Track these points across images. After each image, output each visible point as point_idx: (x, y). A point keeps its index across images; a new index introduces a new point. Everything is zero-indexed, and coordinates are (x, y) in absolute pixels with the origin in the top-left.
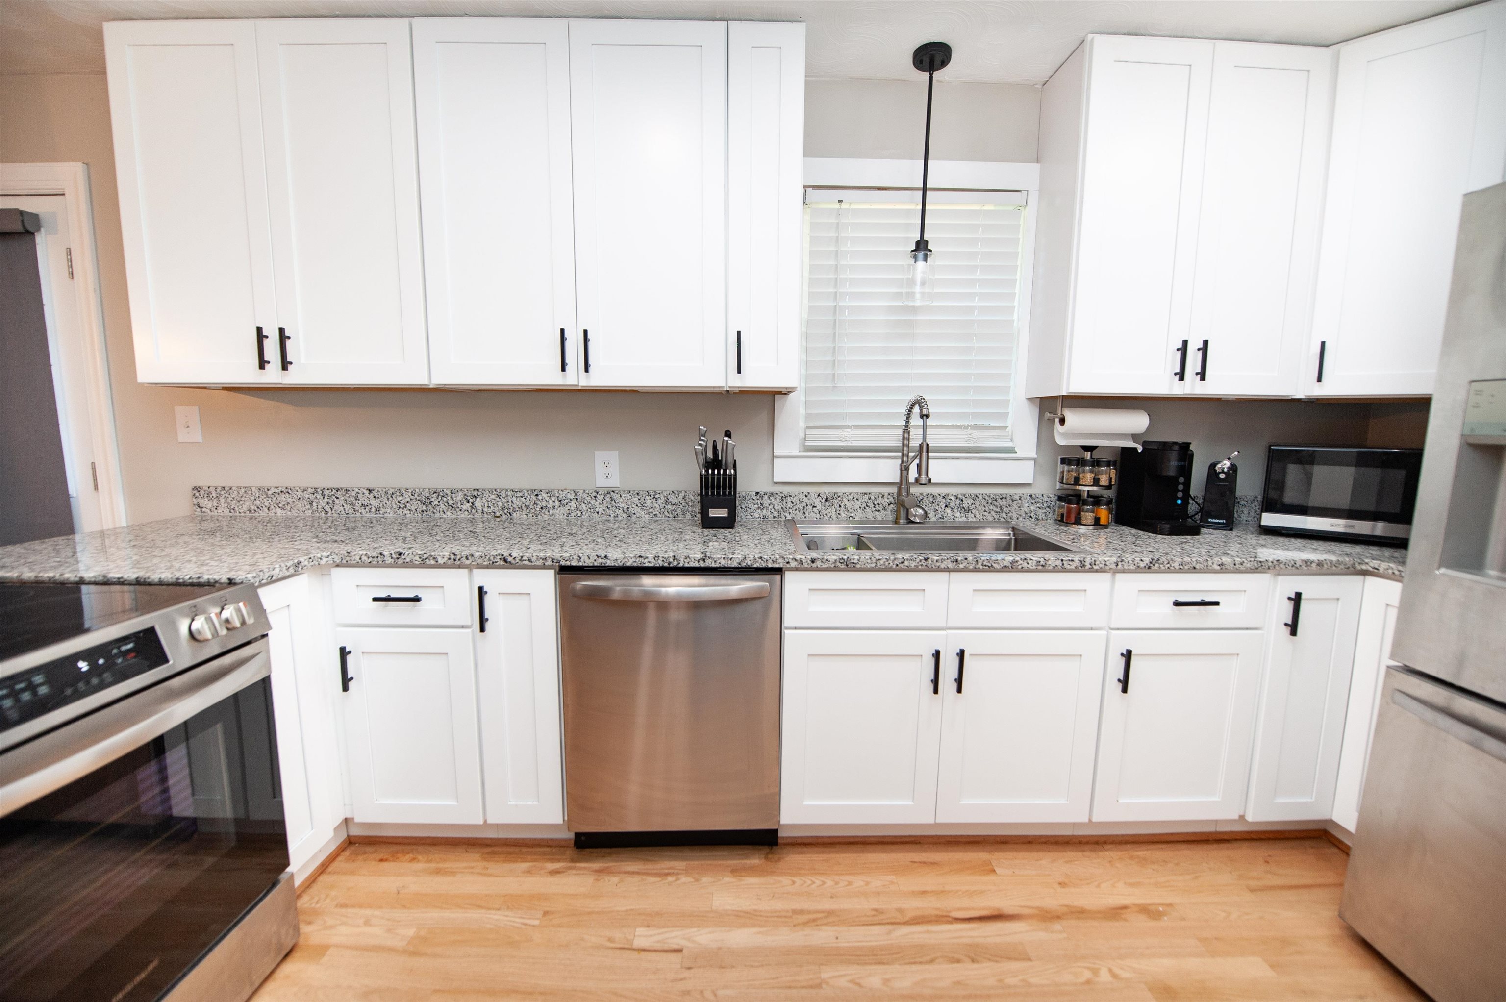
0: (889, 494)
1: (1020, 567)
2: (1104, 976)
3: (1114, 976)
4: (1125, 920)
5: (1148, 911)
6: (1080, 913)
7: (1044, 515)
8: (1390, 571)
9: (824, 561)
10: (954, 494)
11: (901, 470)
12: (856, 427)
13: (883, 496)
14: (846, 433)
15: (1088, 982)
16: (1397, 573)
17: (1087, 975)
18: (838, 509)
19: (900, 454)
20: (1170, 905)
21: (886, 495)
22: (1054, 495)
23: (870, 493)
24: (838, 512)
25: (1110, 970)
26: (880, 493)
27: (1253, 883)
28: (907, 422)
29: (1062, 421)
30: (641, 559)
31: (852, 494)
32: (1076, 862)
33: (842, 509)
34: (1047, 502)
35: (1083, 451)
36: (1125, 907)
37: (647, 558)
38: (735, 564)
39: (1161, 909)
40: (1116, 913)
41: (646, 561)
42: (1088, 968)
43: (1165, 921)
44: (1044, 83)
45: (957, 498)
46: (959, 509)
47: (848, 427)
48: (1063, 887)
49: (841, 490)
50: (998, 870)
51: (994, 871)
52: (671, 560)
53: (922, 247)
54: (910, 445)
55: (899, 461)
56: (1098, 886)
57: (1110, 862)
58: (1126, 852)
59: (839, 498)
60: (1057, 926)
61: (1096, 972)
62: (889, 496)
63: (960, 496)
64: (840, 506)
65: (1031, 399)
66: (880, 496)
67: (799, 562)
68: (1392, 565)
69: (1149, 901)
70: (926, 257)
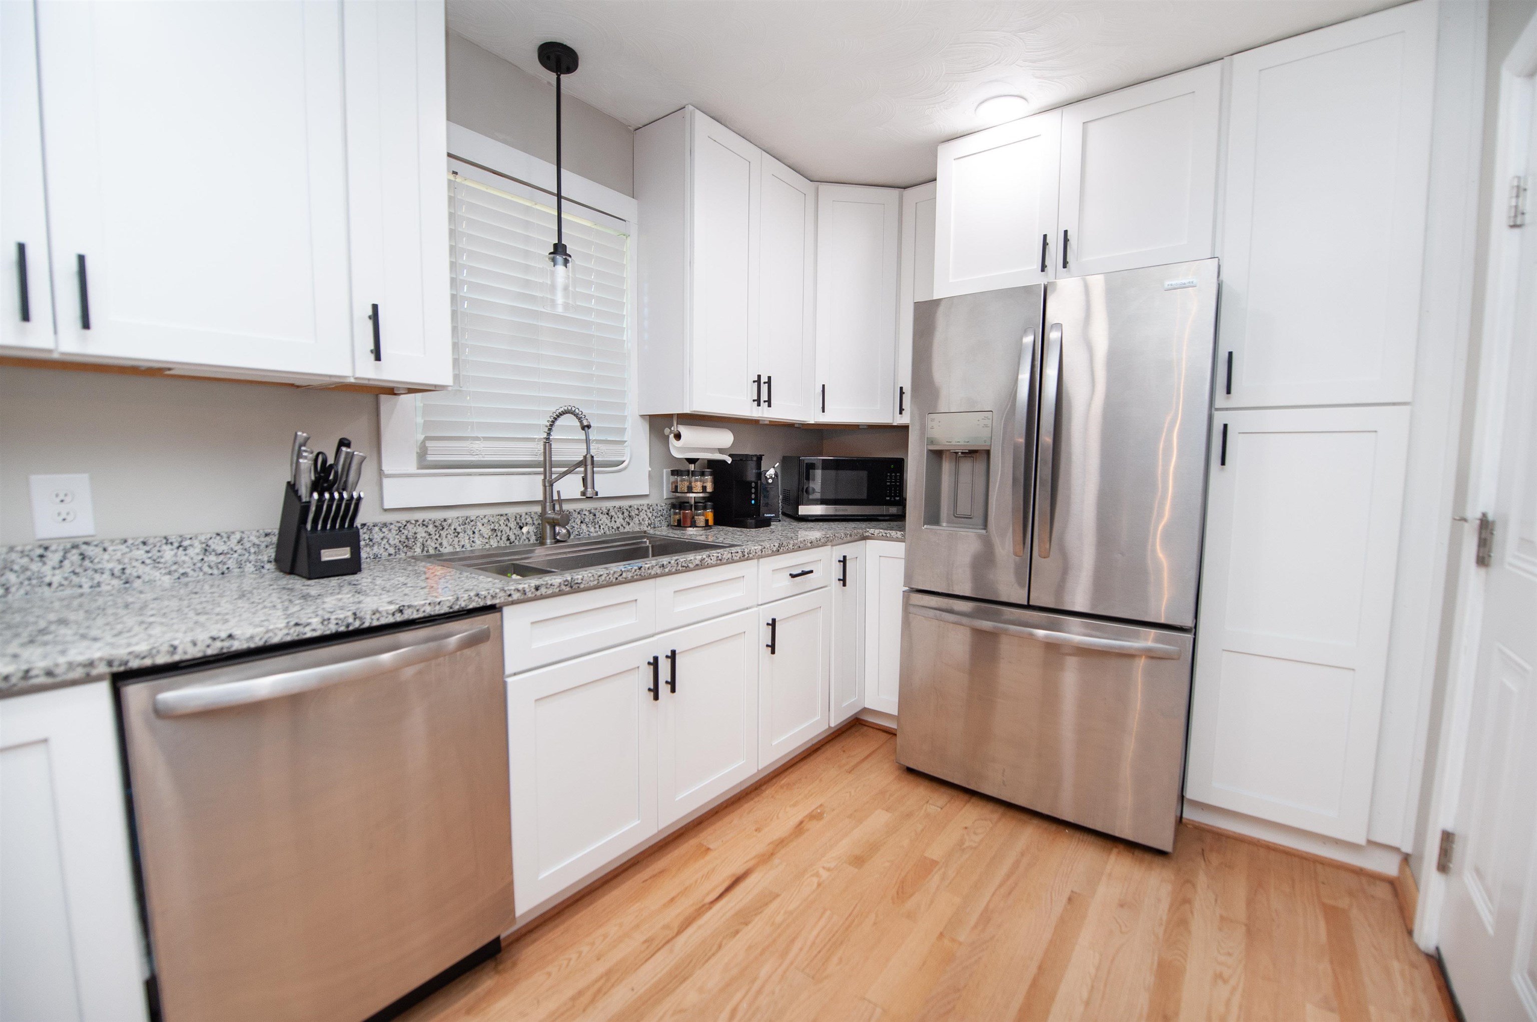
0: (526, 514)
1: (706, 564)
2: (824, 874)
3: (829, 870)
4: (808, 830)
5: (815, 816)
6: (782, 843)
7: (659, 523)
8: (881, 534)
9: (548, 586)
10: (588, 509)
11: (545, 486)
12: (486, 439)
13: (521, 516)
14: (477, 445)
15: (819, 885)
16: (884, 535)
17: (815, 880)
18: (472, 536)
19: (542, 469)
20: (821, 805)
21: (524, 515)
22: (665, 504)
23: (506, 515)
24: (472, 539)
25: (824, 868)
26: (518, 514)
27: (847, 767)
28: (549, 434)
29: (678, 436)
30: (298, 629)
31: (487, 517)
32: (755, 809)
33: (477, 535)
34: (660, 511)
35: (688, 463)
36: (801, 822)
37: (308, 624)
38: (445, 609)
39: (819, 811)
40: (799, 829)
41: (307, 629)
42: (812, 876)
43: (827, 817)
44: (636, 128)
45: (590, 513)
46: (593, 524)
47: (477, 439)
48: (760, 831)
49: (473, 513)
50: (711, 847)
51: (708, 849)
52: (351, 620)
53: (559, 249)
54: (553, 459)
55: (542, 477)
56: (778, 818)
57: (772, 797)
58: (776, 785)
59: (472, 523)
60: (776, 861)
61: (817, 875)
62: (527, 516)
63: (593, 511)
64: (474, 533)
65: (642, 416)
66: (518, 517)
67: (522, 592)
68: (881, 530)
69: (810, 810)
70: (566, 262)
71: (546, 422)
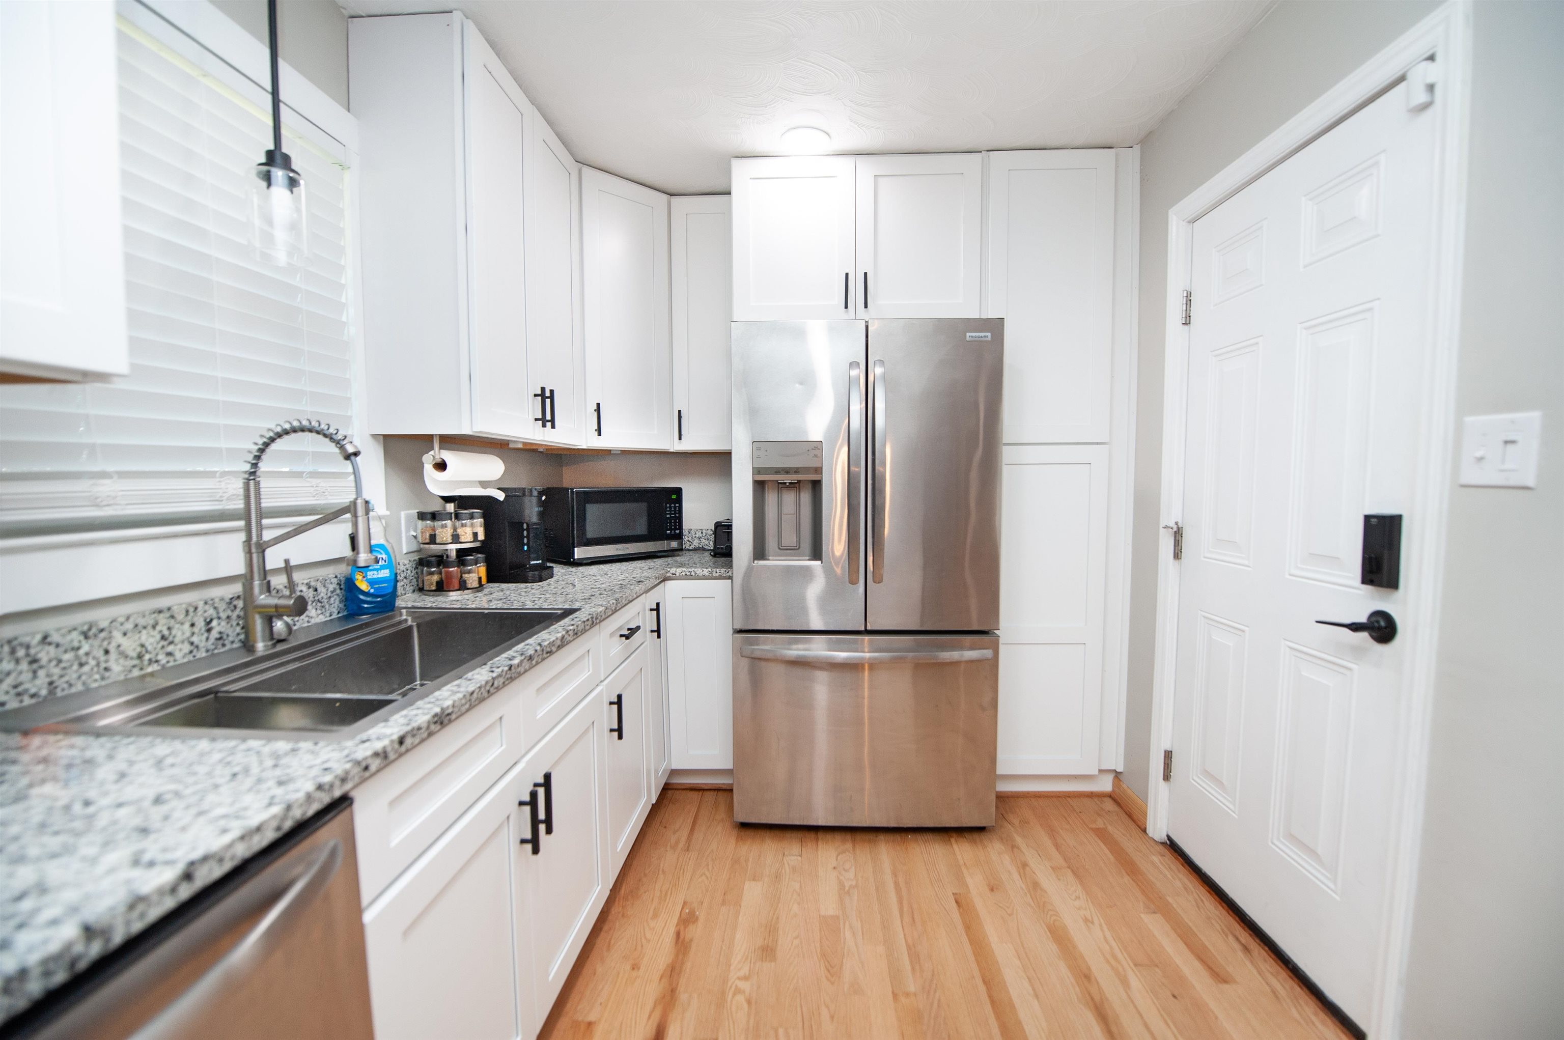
0: (206, 603)
2: (744, 985)
3: (746, 978)
4: (691, 940)
5: (688, 919)
6: (673, 971)
7: (402, 589)
8: (684, 574)
9: (415, 732)
10: (305, 582)
11: (249, 552)
12: (122, 475)
13: (196, 608)
14: (105, 488)
15: (749, 1002)
16: (688, 574)
17: (740, 998)
18: (103, 658)
19: (242, 523)
20: (685, 903)
21: (201, 604)
22: (408, 562)
23: (169, 609)
24: (103, 665)
25: (739, 979)
26: (190, 604)
27: (681, 845)
28: (255, 465)
29: (441, 466)
31: (131, 620)
32: (613, 942)
33: (113, 655)
34: (403, 571)
35: (444, 502)
36: (678, 934)
39: (687, 911)
40: (681, 944)
42: (734, 994)
43: (701, 914)
44: (353, 13)
45: (309, 587)
46: (314, 604)
47: (104, 475)
48: (639, 968)
49: (102, 616)
50: (592, 1017)
51: (590, 1024)
53: (276, 160)
54: (263, 505)
55: (242, 536)
56: (648, 941)
57: (623, 916)
58: (617, 899)
59: (103, 635)
60: (683, 997)
61: (738, 991)
62: (207, 607)
63: (313, 584)
64: (107, 652)
65: (375, 436)
66: (191, 610)
67: (382, 755)
68: (684, 569)
69: (678, 915)
70: (293, 183)
71: (251, 445)
